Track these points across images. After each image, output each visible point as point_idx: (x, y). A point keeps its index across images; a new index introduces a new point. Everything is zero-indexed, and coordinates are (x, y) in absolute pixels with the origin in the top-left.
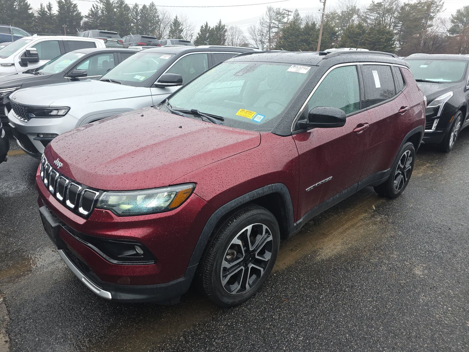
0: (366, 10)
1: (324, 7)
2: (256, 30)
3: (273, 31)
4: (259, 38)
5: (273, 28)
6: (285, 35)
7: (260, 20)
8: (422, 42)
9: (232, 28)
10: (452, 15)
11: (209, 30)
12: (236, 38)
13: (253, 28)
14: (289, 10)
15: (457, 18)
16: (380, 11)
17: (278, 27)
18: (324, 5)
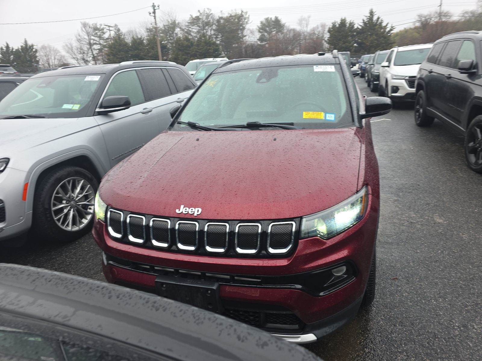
0: (187, 24)
1: (156, 20)
2: (73, 48)
3: (96, 48)
4: (80, 56)
5: (95, 45)
6: (112, 52)
7: (76, 37)
8: (243, 50)
9: (44, 47)
10: (258, 26)
11: (12, 51)
12: (53, 58)
13: (69, 46)
14: (109, 25)
15: (262, 29)
16: (199, 24)
17: (100, 44)
18: (155, 18)
